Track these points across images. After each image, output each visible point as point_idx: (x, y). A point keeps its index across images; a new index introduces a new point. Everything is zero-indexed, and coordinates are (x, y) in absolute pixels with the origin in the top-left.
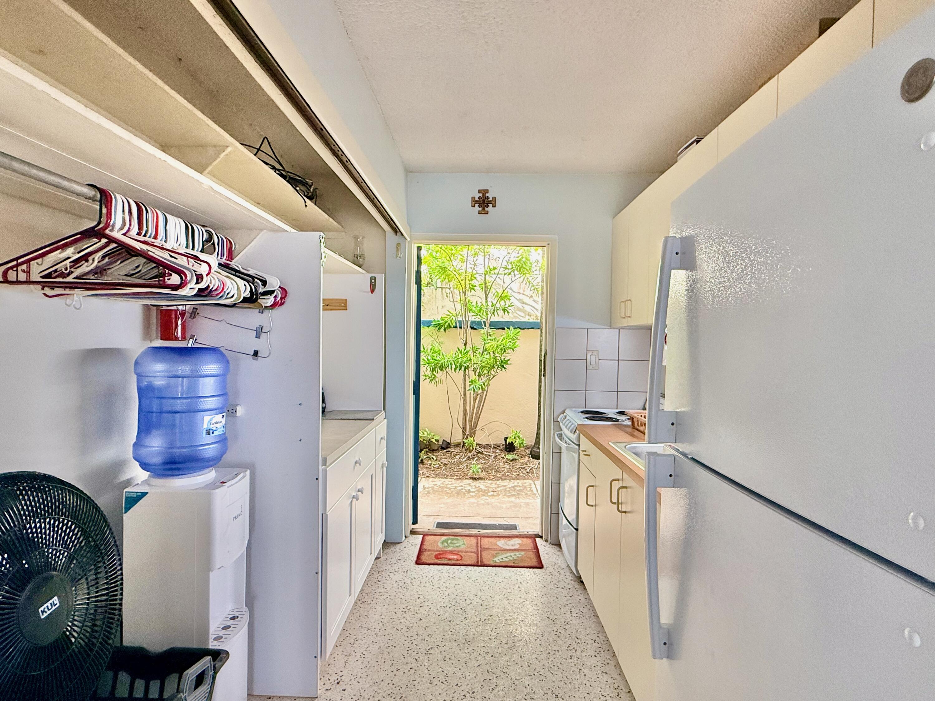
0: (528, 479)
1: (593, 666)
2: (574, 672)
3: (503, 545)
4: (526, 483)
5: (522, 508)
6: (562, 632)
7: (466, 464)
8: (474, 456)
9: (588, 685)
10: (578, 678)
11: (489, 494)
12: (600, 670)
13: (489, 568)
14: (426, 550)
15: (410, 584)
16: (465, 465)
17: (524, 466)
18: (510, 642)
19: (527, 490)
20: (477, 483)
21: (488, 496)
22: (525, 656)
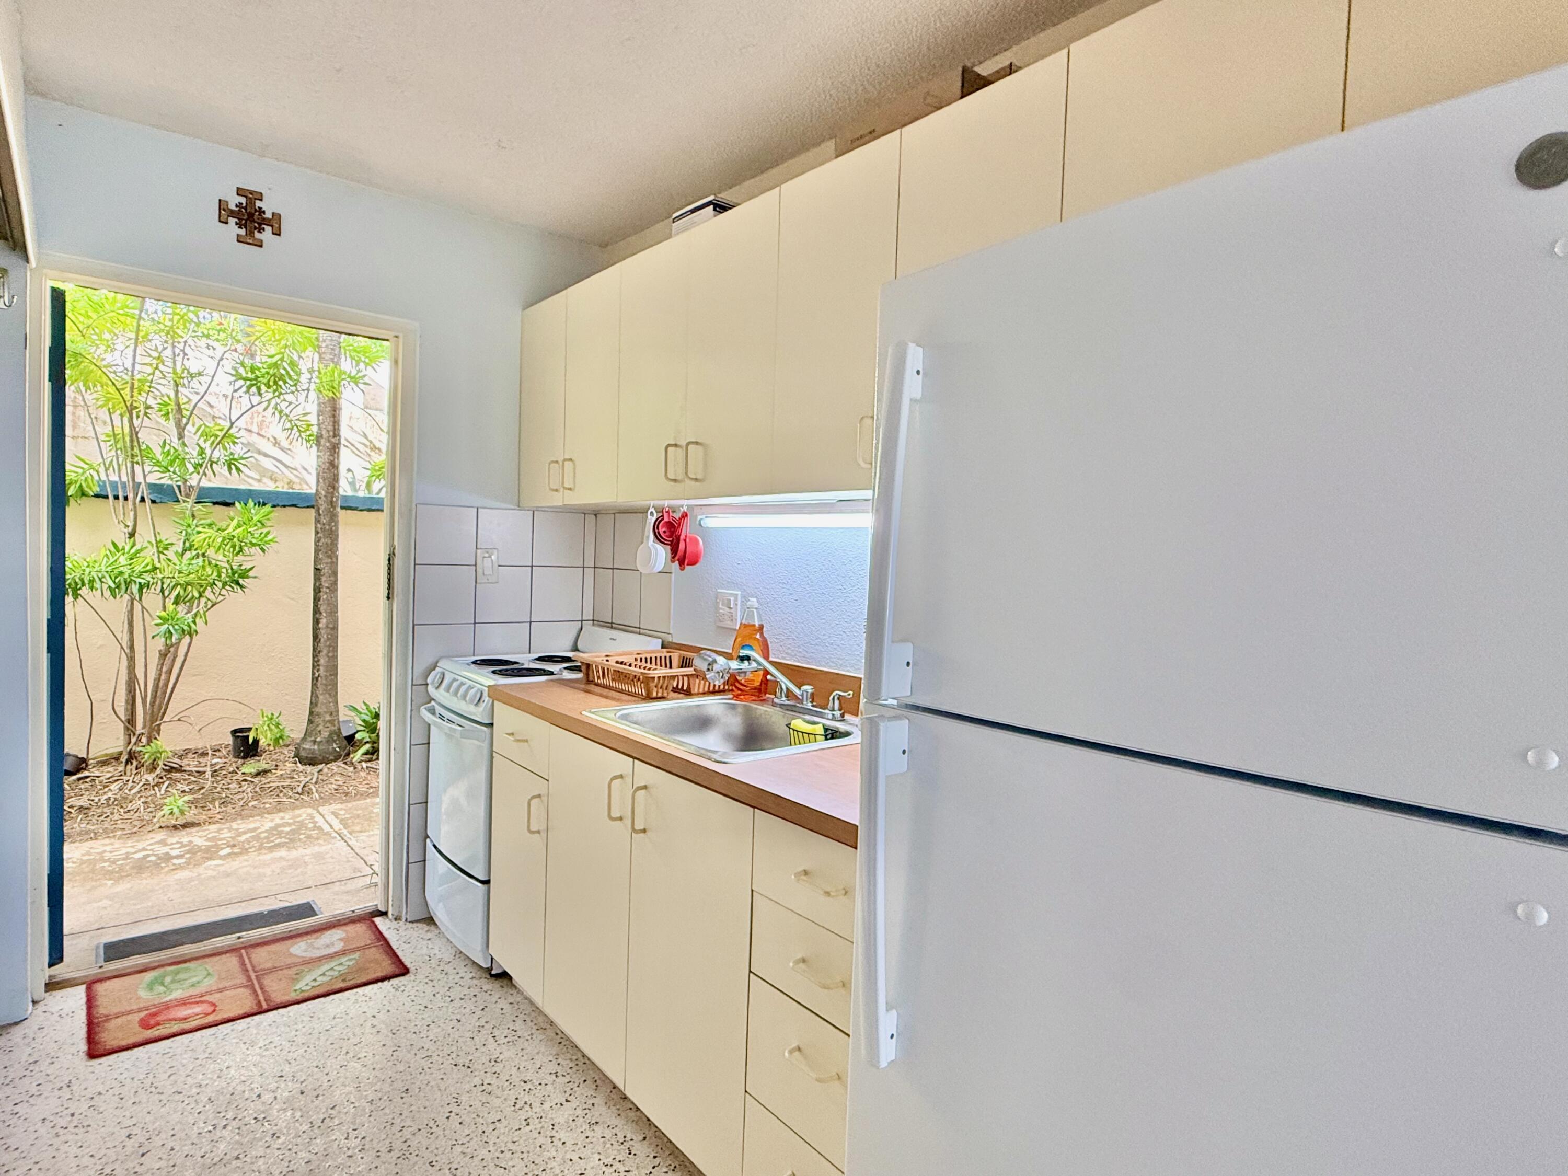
0: (303, 807)
1: (571, 1121)
2: (543, 1147)
3: (305, 951)
4: (300, 816)
5: (310, 867)
6: (492, 1083)
7: (143, 800)
8: (161, 778)
9: (575, 1158)
10: (554, 1154)
11: (222, 853)
12: (585, 1122)
13: (289, 1008)
14: (108, 1018)
15: (90, 1113)
16: (140, 802)
17: (288, 782)
18: (398, 1144)
19: (307, 828)
20: (185, 837)
21: (221, 858)
22: (438, 1158)
